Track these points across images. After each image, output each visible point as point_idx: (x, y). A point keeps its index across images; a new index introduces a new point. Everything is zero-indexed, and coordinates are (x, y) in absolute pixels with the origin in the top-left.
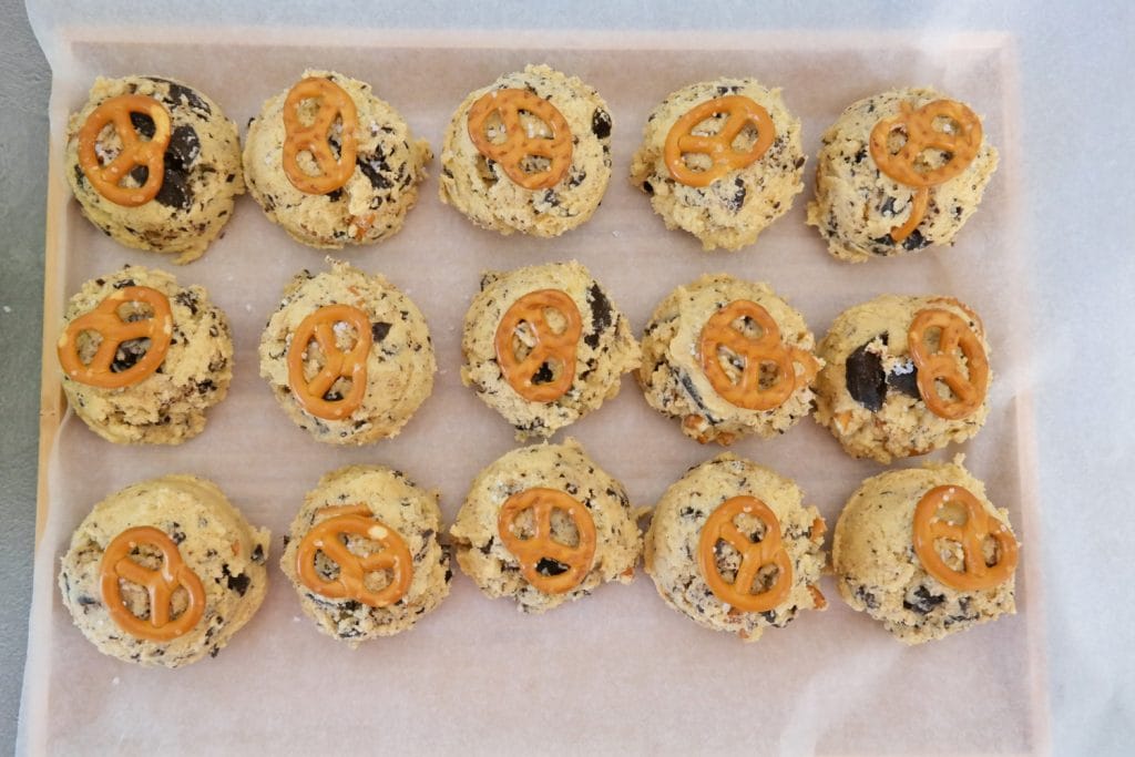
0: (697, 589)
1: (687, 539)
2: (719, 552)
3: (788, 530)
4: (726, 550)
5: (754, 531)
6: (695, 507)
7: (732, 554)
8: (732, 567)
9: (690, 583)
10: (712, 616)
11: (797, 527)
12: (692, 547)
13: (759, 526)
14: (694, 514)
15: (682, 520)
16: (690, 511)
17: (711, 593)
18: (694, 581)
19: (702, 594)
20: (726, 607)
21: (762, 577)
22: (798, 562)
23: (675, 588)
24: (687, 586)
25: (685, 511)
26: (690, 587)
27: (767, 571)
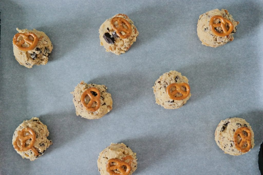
0: (219, 39)
1: (210, 33)
2: (217, 30)
3: (223, 16)
4: (217, 28)
5: (218, 21)
6: (206, 28)
7: (219, 28)
8: (221, 30)
9: (216, 39)
10: (225, 41)
11: (224, 14)
12: (212, 34)
13: (219, 20)
14: (207, 29)
15: (206, 31)
16: (205, 29)
17: (221, 37)
18: (217, 38)
19: (220, 39)
20: (226, 37)
21: (226, 27)
22: (229, 19)
23: (215, 43)
24: (216, 41)
25: (205, 30)
26: (217, 40)
27: (227, 25)
